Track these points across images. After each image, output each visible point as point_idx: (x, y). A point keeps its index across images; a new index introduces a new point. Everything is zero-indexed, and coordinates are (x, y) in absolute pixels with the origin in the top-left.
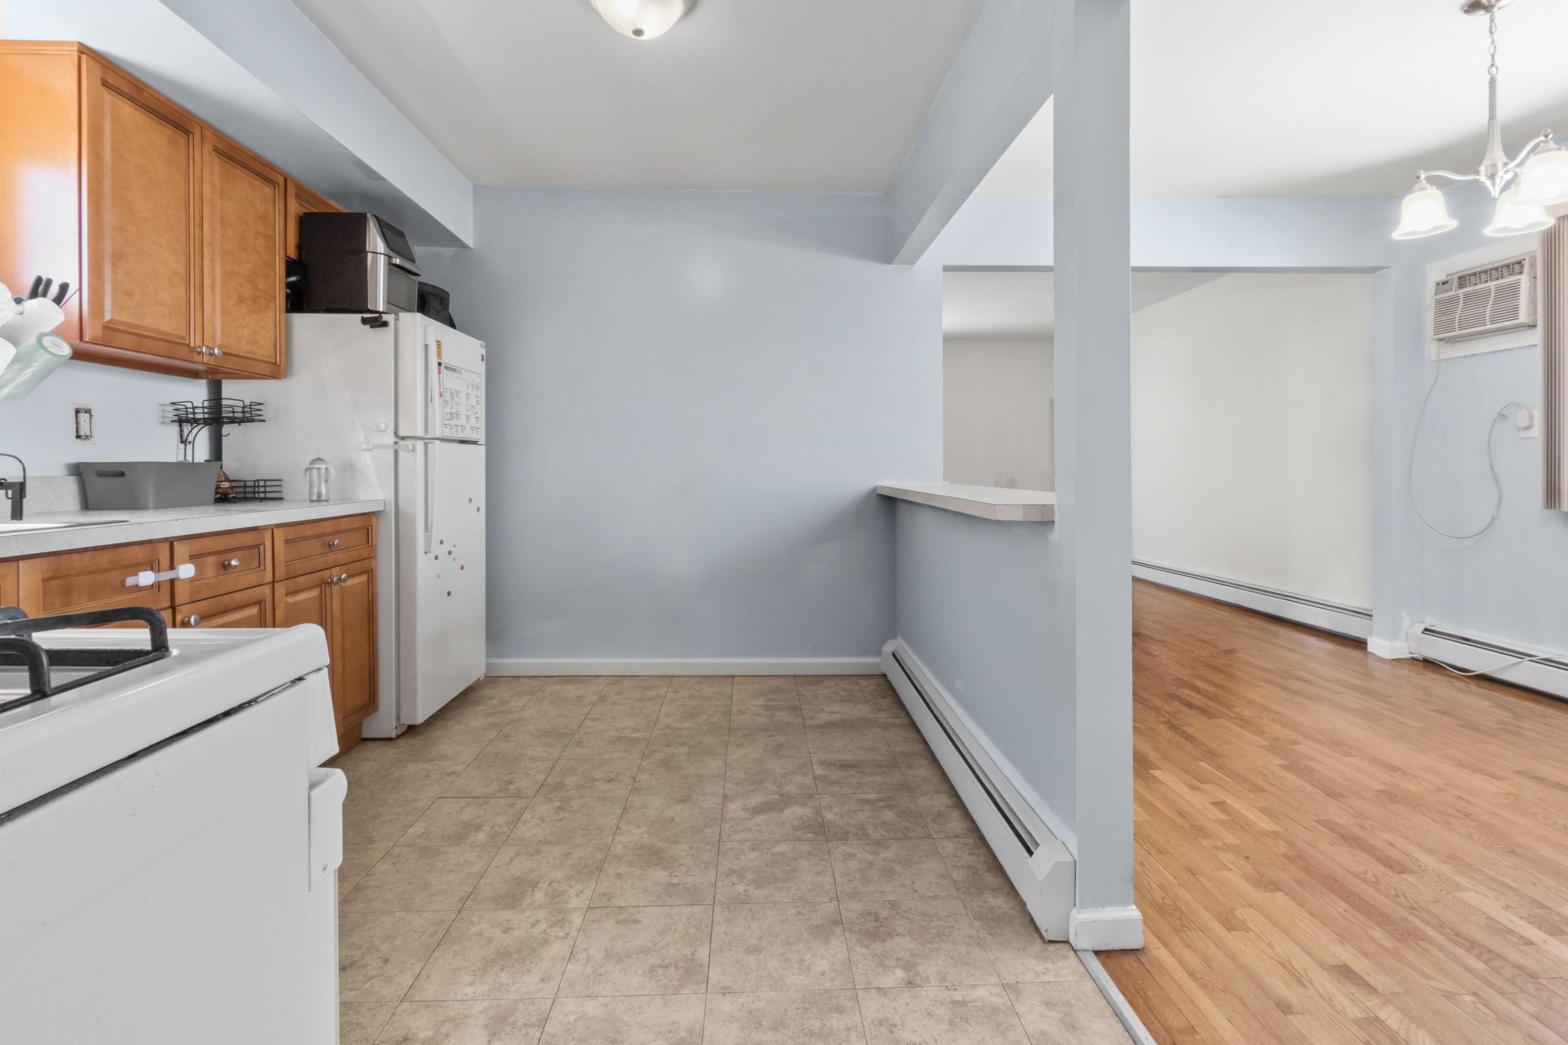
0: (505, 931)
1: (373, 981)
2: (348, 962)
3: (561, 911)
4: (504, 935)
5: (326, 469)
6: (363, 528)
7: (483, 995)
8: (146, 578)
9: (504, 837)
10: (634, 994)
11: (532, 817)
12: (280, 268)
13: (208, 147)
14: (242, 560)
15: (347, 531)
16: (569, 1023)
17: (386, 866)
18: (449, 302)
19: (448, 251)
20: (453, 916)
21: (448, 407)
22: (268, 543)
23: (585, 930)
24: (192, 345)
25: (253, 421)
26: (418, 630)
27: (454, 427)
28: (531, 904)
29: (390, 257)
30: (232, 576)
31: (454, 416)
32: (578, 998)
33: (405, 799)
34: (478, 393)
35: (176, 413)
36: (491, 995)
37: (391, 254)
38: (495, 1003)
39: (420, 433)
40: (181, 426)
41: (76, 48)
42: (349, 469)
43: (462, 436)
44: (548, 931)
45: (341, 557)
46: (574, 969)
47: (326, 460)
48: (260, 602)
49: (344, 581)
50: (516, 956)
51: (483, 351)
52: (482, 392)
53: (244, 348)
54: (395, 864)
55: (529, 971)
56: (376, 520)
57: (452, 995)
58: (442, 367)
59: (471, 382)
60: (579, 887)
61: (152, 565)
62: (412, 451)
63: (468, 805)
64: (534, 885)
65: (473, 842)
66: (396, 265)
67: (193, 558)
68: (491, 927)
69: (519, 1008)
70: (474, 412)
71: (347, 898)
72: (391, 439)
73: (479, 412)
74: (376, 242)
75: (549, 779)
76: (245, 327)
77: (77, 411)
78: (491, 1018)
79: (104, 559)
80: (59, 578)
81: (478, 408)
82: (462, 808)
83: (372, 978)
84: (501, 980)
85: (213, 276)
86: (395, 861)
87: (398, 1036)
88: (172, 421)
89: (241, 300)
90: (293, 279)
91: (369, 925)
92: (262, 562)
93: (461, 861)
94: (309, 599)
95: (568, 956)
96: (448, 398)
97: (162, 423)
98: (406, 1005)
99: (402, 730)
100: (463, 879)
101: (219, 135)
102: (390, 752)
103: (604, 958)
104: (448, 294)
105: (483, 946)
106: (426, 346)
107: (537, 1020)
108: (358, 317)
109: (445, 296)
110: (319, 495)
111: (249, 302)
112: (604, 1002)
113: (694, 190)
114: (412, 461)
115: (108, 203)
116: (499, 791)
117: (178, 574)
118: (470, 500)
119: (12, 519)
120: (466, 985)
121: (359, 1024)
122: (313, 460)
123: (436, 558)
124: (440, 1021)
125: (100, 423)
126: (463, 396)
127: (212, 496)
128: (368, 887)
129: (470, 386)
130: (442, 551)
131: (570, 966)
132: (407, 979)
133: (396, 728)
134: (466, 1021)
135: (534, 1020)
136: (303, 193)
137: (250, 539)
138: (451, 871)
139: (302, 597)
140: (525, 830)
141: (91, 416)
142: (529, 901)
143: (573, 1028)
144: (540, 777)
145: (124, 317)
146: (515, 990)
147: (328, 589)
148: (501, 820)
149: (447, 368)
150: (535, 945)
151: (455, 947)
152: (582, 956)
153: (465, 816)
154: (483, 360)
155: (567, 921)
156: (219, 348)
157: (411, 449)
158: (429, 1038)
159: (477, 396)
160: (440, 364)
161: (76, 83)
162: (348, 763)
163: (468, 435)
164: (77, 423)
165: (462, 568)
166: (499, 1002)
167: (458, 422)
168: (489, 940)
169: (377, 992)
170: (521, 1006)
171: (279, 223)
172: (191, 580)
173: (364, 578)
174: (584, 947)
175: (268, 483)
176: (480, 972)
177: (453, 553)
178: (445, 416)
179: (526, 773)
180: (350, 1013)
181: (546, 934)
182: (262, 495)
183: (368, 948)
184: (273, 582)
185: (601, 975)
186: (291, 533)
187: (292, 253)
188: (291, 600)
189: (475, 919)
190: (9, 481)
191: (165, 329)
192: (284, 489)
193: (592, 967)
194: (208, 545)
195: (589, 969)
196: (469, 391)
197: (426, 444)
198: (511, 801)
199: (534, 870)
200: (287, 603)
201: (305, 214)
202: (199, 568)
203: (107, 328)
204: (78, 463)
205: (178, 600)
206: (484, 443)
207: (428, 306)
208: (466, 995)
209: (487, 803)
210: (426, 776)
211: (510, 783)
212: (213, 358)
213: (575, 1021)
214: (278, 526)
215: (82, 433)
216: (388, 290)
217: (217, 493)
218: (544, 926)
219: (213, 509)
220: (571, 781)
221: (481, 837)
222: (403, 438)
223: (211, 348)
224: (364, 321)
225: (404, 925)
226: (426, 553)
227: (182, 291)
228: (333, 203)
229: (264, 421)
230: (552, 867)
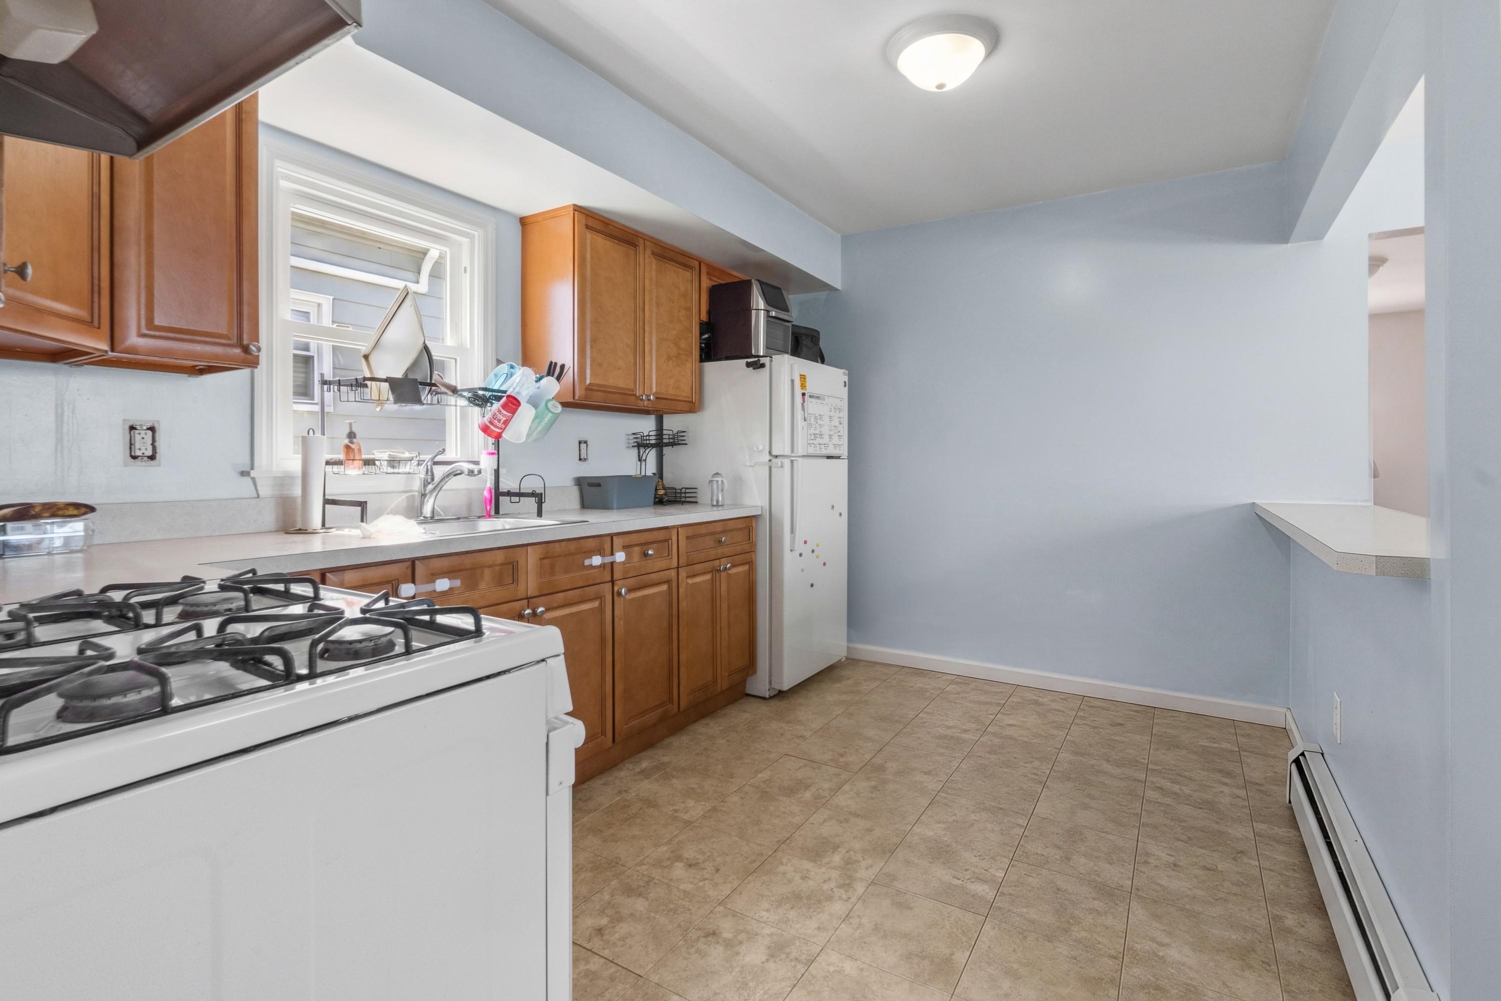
0: (804, 878)
1: (706, 882)
2: (694, 862)
3: (850, 877)
4: (801, 881)
5: (722, 481)
6: (745, 528)
7: (773, 922)
8: (597, 560)
9: (823, 801)
10: (887, 970)
11: (851, 790)
12: (696, 330)
13: (648, 252)
14: (657, 551)
15: (732, 530)
16: (829, 971)
17: (735, 798)
18: (819, 339)
19: (823, 295)
20: (770, 853)
21: (812, 429)
22: (674, 538)
23: (864, 900)
24: (638, 394)
25: (679, 444)
26: (784, 613)
27: (818, 446)
28: (828, 863)
29: (768, 311)
30: (650, 561)
31: (818, 436)
32: (842, 954)
33: (762, 749)
34: (841, 415)
35: (635, 440)
36: (779, 924)
37: (769, 308)
38: (779, 932)
39: (787, 452)
40: (639, 449)
41: (572, 209)
42: (738, 481)
43: (825, 452)
44: (835, 890)
45: (727, 550)
46: (845, 929)
47: (722, 474)
48: (668, 582)
49: (729, 569)
50: (805, 901)
51: (846, 379)
52: (845, 415)
53: (671, 392)
54: (742, 798)
55: (811, 917)
56: (756, 522)
57: (752, 914)
58: (806, 397)
59: (834, 406)
60: (870, 862)
61: (600, 552)
62: (781, 467)
63: (805, 766)
64: (835, 848)
65: (800, 798)
66: (772, 317)
67: (625, 548)
68: (794, 871)
69: (795, 944)
70: (837, 432)
71: (706, 815)
72: (768, 457)
73: (842, 431)
74: (758, 302)
75: (874, 760)
76: (671, 377)
77: (580, 443)
78: (773, 943)
79: (572, 546)
80: (549, 558)
81: (840, 427)
82: (800, 767)
83: (706, 879)
84: (789, 916)
85: (651, 344)
86: (743, 796)
87: (710, 929)
88: (633, 446)
89: (669, 358)
90: (706, 336)
91: (714, 840)
92: (670, 553)
93: (787, 811)
94: (704, 581)
95: (844, 916)
96: (812, 421)
97: (627, 447)
98: (721, 908)
99: (773, 693)
100: (785, 826)
101: (656, 243)
102: (763, 709)
103: (873, 930)
104: (818, 333)
105: (784, 884)
106: (792, 381)
107: (806, 959)
108: (743, 362)
109: (815, 334)
110: (718, 501)
111: (674, 359)
112: (861, 967)
113: (1041, 202)
114: (783, 476)
115: (588, 305)
116: (832, 760)
117: (615, 559)
118: (833, 507)
119: (538, 516)
120: (764, 910)
121: (689, 910)
122: (714, 474)
123: (801, 555)
124: (739, 930)
125: (593, 451)
126: (826, 420)
127: (651, 499)
128: (721, 810)
129: (833, 409)
130: (806, 550)
131: (843, 926)
132: (726, 889)
133: (769, 690)
134: (756, 937)
135: (803, 957)
136: (712, 270)
137: (661, 535)
138: (778, 816)
139: (698, 579)
140: (843, 800)
141: (587, 445)
142: (827, 860)
143: (830, 977)
144: (868, 757)
145: (598, 381)
146: (797, 928)
147: (718, 575)
148: (826, 785)
149: (811, 397)
150: (822, 898)
151: (764, 878)
152: (855, 921)
153: (800, 775)
154: (845, 386)
155: (851, 887)
156: (654, 395)
157: (780, 466)
158: (729, 939)
159: (839, 418)
160: (804, 394)
161: (572, 231)
162: (733, 711)
163: (831, 451)
164: (580, 450)
165: (824, 564)
166: (783, 933)
167: (821, 441)
168: (790, 881)
169: (706, 891)
170: (797, 943)
171: (695, 296)
172: (623, 563)
173: (746, 567)
174: (858, 914)
175: (687, 491)
176: (776, 904)
177: (815, 551)
178: (809, 437)
179: (857, 750)
180: (686, 899)
181: (833, 892)
182: (684, 500)
183: (709, 856)
184: (678, 567)
185: (865, 943)
186: (690, 532)
187: (704, 317)
188: (690, 581)
189: (784, 860)
190: (537, 492)
191: (621, 386)
192: (699, 495)
193: (860, 933)
194: (635, 539)
195: (857, 934)
196: (832, 414)
197: (792, 462)
198: (838, 771)
199: (839, 836)
200: (687, 583)
201: (713, 286)
202: (628, 556)
203: (589, 389)
204: (580, 477)
205: (616, 576)
206: (846, 457)
207: (800, 345)
208: (762, 917)
209: (819, 768)
210: (782, 734)
211: (842, 755)
212: (650, 402)
213: (833, 972)
214: (682, 526)
215: (582, 457)
216: (767, 337)
217: (655, 498)
218: (833, 884)
219: (651, 510)
220: (892, 766)
221: (808, 795)
222: (776, 457)
223: (648, 396)
224: (748, 365)
225: (736, 848)
226: (791, 551)
227: (631, 358)
228: (735, 273)
229: (686, 444)
230: (854, 837)
